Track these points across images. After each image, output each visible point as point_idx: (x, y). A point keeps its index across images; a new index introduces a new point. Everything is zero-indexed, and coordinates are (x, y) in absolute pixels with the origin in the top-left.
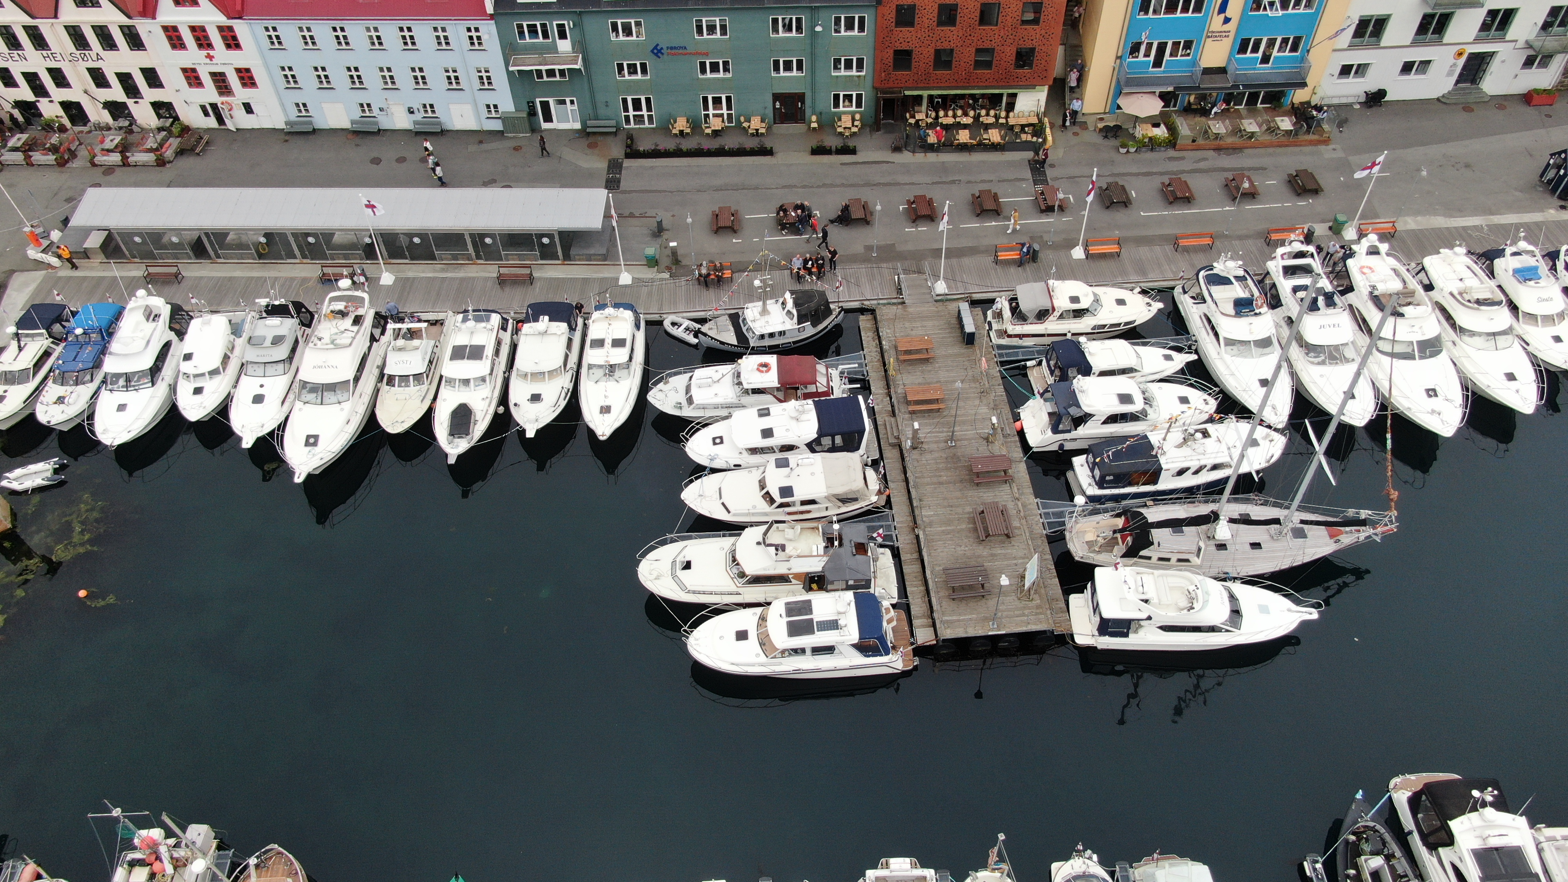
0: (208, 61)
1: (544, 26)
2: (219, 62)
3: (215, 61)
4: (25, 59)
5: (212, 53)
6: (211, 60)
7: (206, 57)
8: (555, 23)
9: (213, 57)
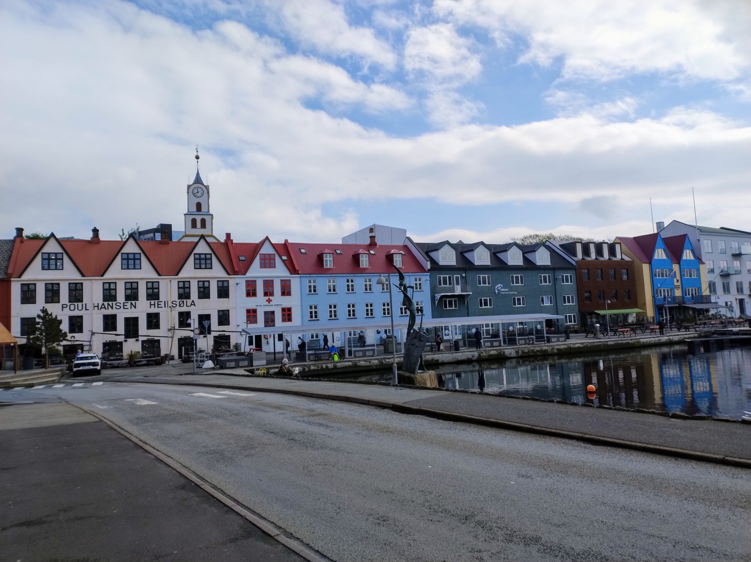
0: (267, 303)
1: (450, 278)
2: (273, 304)
3: (271, 303)
4: (135, 307)
5: (271, 298)
6: (269, 303)
7: (267, 301)
8: (455, 276)
9: (271, 300)
